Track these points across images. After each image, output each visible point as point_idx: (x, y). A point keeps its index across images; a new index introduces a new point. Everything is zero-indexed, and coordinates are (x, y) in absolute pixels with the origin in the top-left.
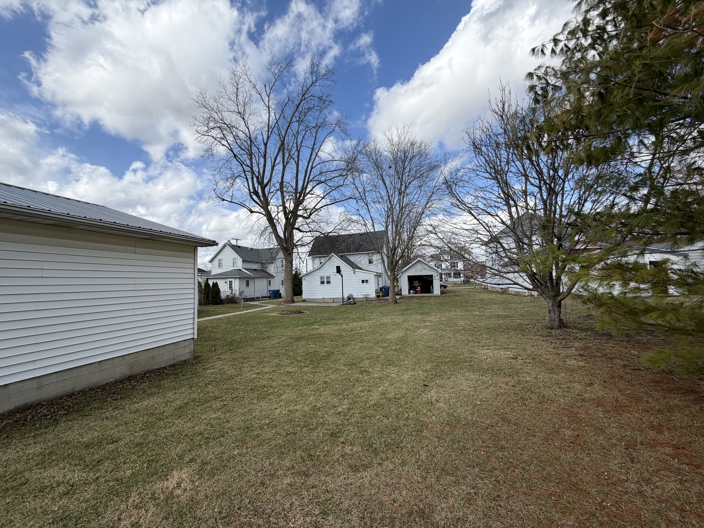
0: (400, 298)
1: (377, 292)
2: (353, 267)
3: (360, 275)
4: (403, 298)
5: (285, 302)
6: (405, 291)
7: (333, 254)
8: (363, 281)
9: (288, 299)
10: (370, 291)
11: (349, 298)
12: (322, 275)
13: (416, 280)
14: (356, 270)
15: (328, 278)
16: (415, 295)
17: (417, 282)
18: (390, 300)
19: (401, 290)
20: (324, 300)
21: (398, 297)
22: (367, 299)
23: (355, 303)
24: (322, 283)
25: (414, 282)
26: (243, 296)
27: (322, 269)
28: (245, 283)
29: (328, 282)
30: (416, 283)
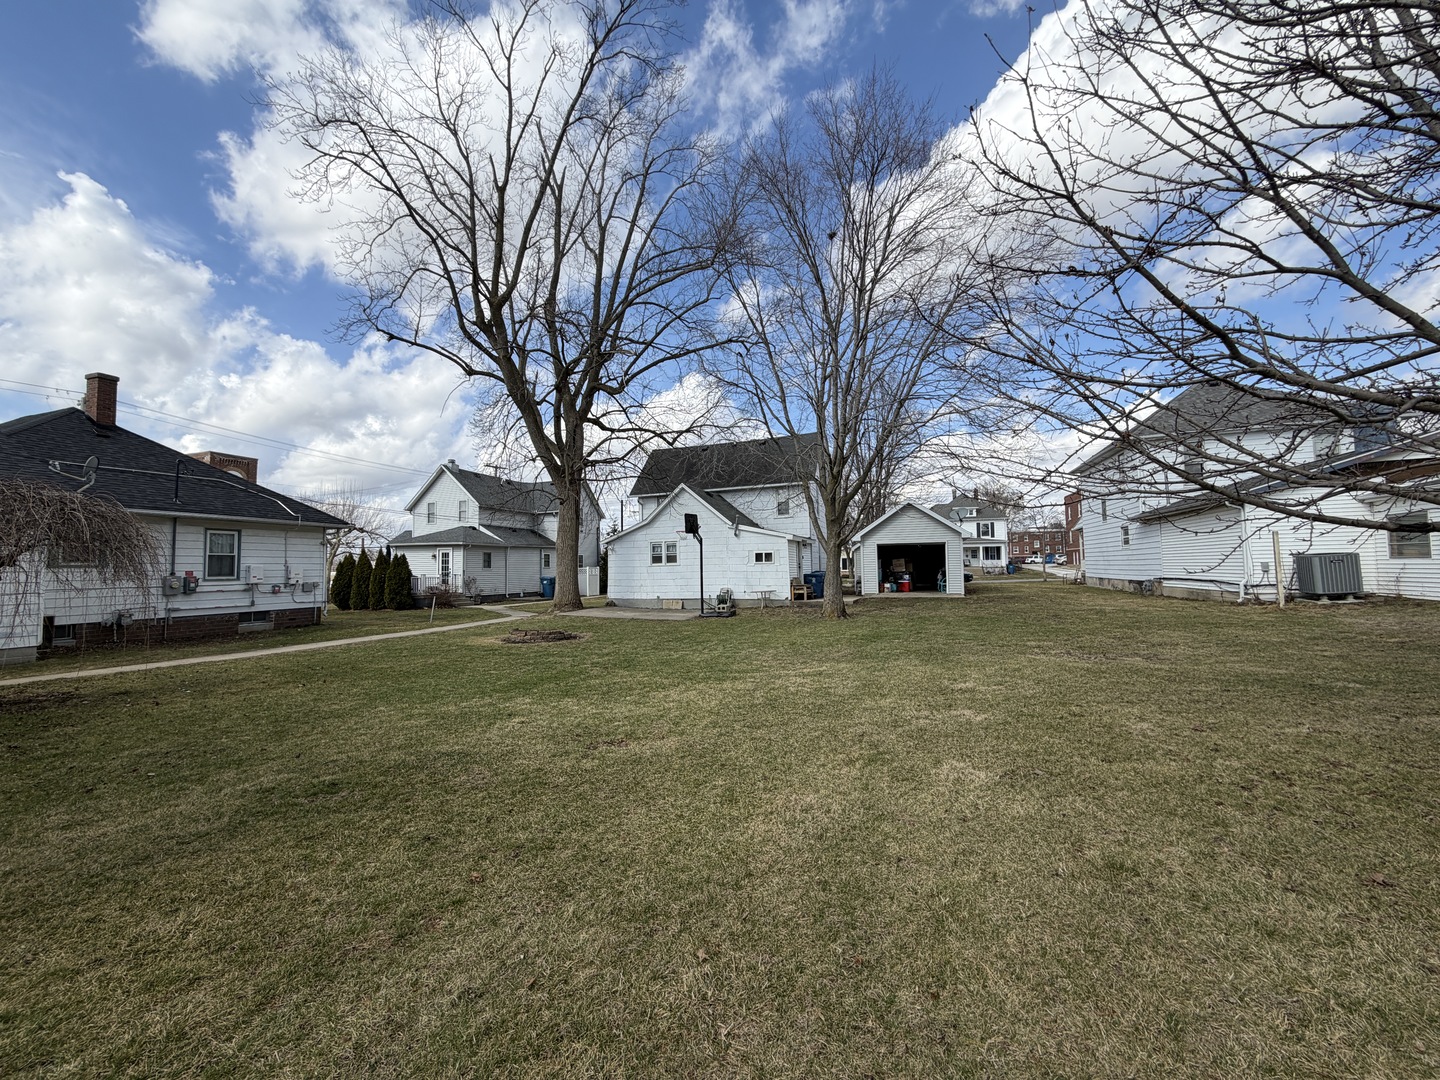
0: (855, 602)
1: (794, 584)
2: (733, 521)
3: (752, 541)
4: (863, 601)
5: (559, 607)
6: (870, 583)
7: (682, 485)
8: (759, 557)
9: (565, 601)
10: (777, 581)
11: (722, 600)
12: (656, 540)
13: (898, 557)
14: (741, 527)
15: (671, 546)
16: (896, 595)
17: (902, 561)
18: (828, 608)
19: (859, 582)
20: (659, 605)
21: (849, 600)
22: (768, 605)
23: (733, 614)
24: (657, 559)
25: (894, 562)
26: (473, 590)
27: (657, 524)
28: (479, 559)
29: (672, 559)
30: (899, 566)
